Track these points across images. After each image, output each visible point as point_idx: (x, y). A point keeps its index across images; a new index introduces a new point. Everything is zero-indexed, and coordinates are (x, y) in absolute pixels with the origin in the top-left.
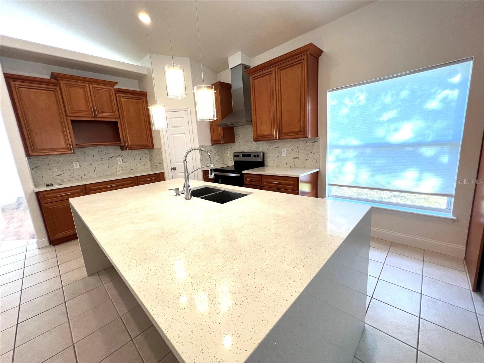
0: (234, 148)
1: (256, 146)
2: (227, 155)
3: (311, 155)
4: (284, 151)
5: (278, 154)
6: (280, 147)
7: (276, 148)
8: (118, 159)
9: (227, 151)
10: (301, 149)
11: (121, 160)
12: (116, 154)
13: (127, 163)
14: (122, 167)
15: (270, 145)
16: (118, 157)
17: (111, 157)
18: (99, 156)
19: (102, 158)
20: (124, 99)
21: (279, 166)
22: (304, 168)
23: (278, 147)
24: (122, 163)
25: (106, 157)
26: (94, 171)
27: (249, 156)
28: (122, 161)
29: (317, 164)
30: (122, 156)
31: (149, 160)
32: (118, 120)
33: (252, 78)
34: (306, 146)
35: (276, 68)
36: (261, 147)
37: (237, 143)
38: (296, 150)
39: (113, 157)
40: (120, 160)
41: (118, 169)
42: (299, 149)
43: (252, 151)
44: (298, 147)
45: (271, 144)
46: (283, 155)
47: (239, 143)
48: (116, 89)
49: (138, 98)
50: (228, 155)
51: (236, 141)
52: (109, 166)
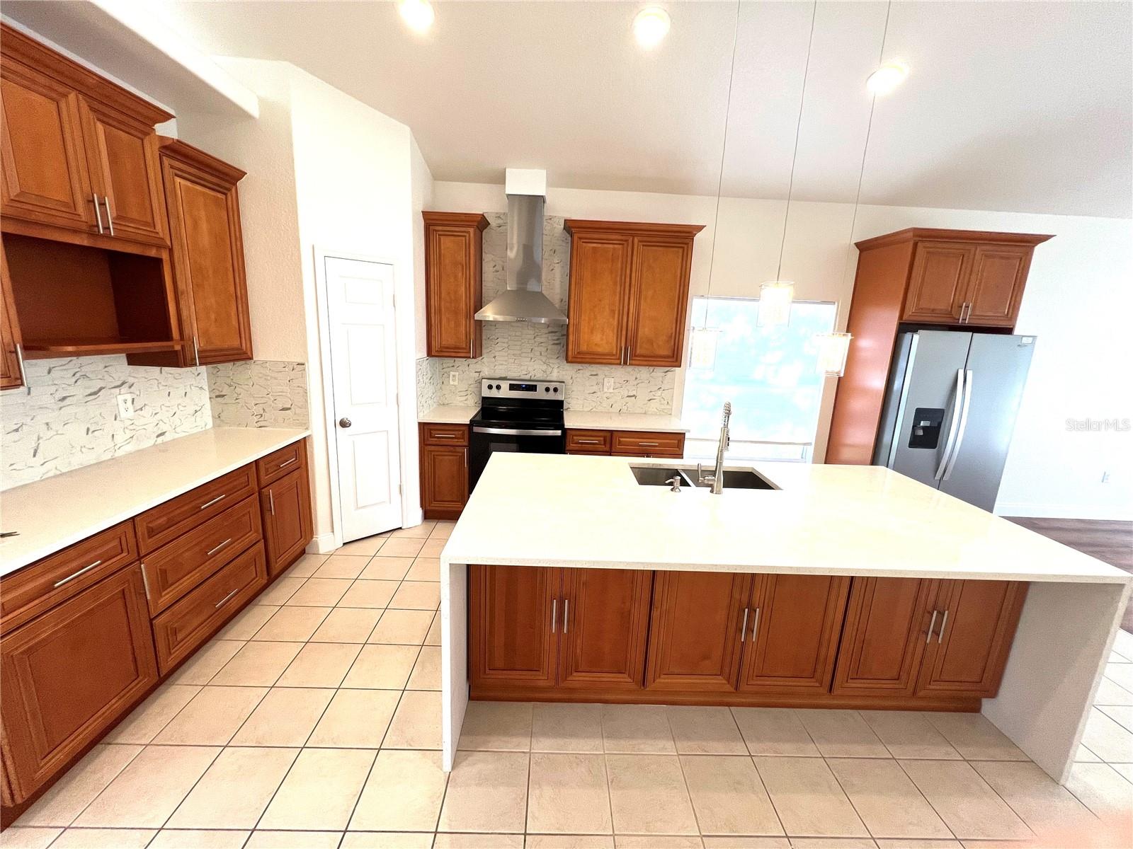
0: (478, 367)
1: (544, 367)
2: (451, 383)
3: (659, 392)
4: (609, 383)
5: (595, 388)
6: (601, 376)
7: (591, 375)
8: (121, 398)
9: (452, 373)
10: (642, 382)
11: (129, 402)
12: (111, 379)
13: (145, 412)
14: (131, 427)
15: (579, 370)
16: (117, 390)
17: (95, 393)
18: (53, 389)
19: (64, 398)
20: (183, 182)
21: (594, 409)
22: (645, 413)
23: (596, 375)
24: (131, 413)
25: (80, 391)
26: (34, 456)
27: (532, 388)
28: (133, 403)
29: (668, 407)
30: (130, 387)
31: (208, 396)
32: (165, 256)
33: (580, 238)
34: (652, 377)
35: (636, 240)
36: (555, 371)
37: (486, 358)
38: (632, 382)
39: (100, 389)
40: (125, 401)
41: (120, 438)
42: (638, 381)
43: (532, 378)
44: (636, 378)
45: (582, 368)
46: (605, 390)
47: (495, 357)
48: (162, 138)
49: (218, 185)
50: (456, 383)
51: (484, 351)
52: (88, 429)
